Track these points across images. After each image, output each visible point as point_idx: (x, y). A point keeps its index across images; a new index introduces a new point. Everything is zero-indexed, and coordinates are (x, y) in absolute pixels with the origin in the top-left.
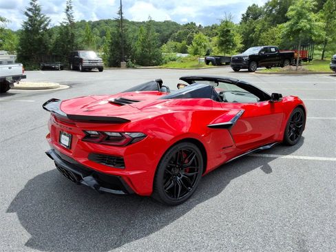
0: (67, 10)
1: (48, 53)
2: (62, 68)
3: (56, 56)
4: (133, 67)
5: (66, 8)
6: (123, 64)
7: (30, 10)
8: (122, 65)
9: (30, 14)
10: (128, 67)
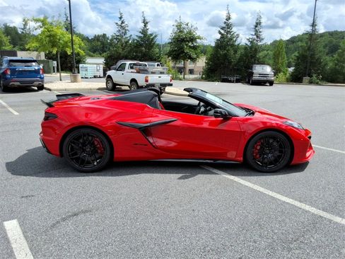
0: (256, 26)
1: (231, 67)
2: (238, 81)
3: (238, 70)
4: (317, 84)
5: (255, 24)
6: (306, 79)
7: (223, 28)
8: (304, 80)
9: (222, 32)
10: (311, 83)
